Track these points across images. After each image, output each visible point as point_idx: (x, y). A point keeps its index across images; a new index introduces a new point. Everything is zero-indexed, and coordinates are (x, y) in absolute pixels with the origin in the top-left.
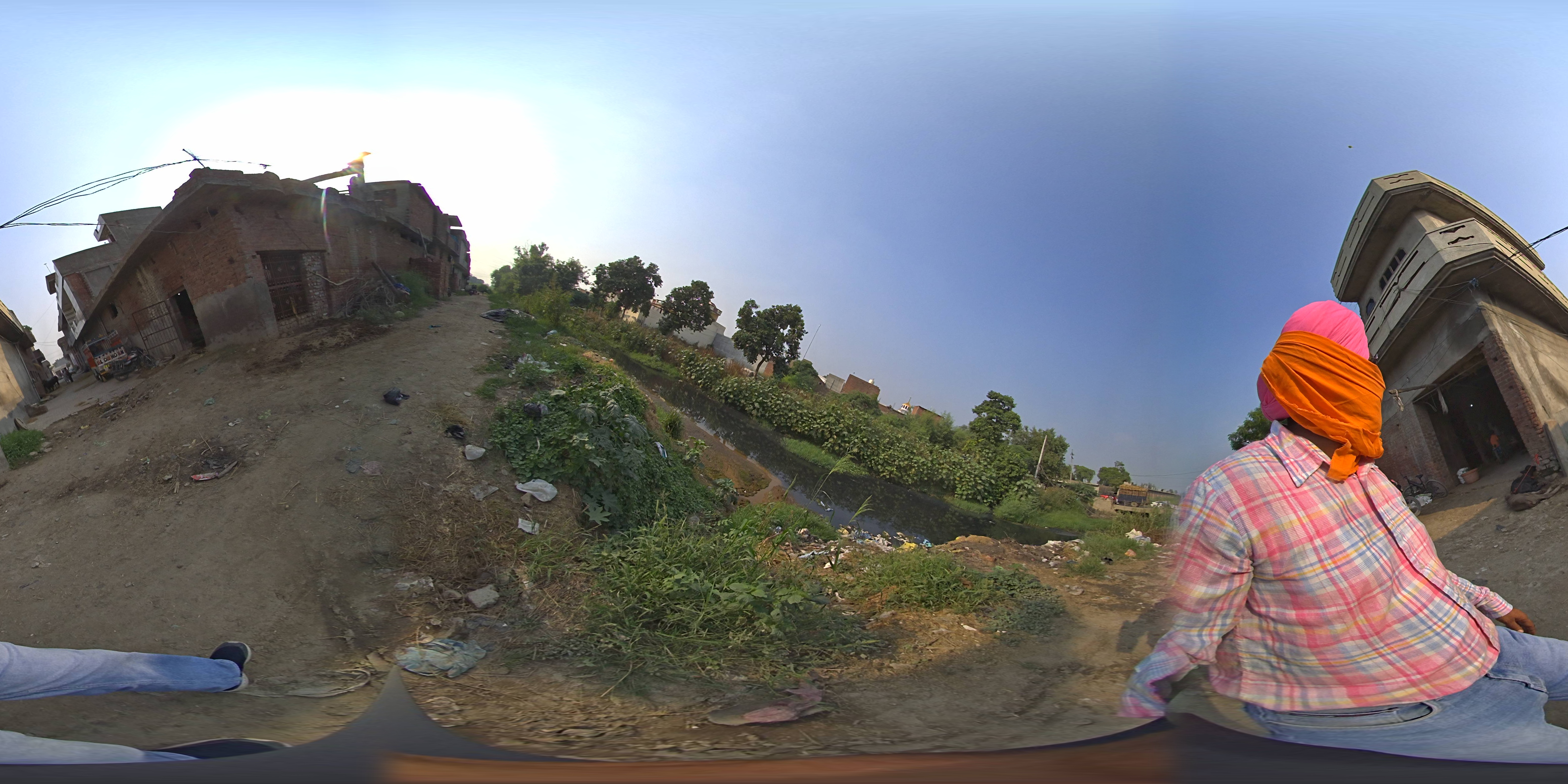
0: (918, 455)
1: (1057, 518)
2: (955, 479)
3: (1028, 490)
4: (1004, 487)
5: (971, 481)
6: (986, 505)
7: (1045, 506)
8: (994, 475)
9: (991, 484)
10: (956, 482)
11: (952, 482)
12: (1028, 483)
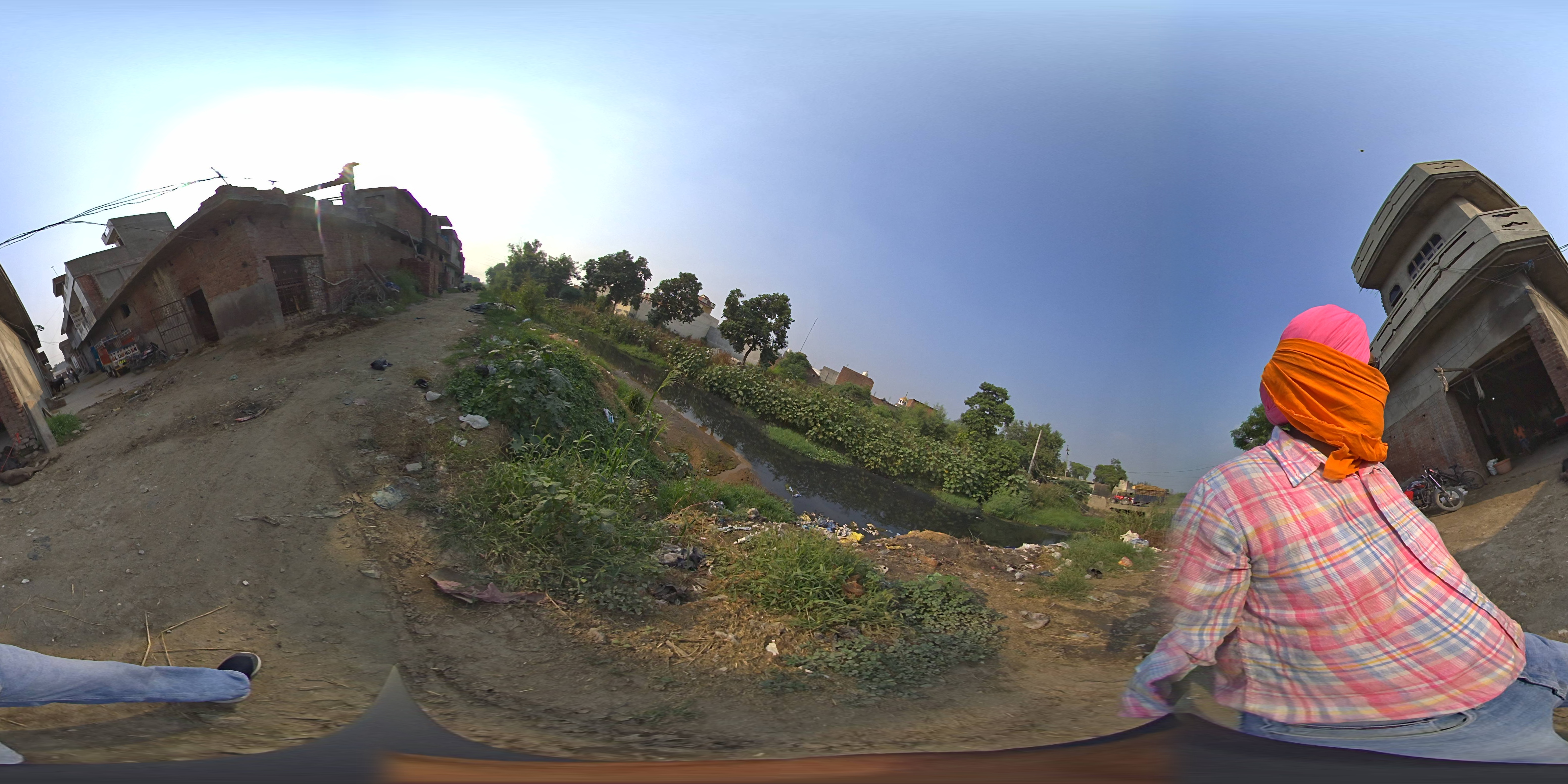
0: (905, 446)
1: (1048, 516)
2: (943, 472)
3: (1019, 484)
4: (995, 482)
5: (959, 475)
6: (975, 500)
7: (1035, 503)
8: (984, 469)
9: (980, 477)
10: (944, 475)
11: (940, 475)
12: (1020, 478)
